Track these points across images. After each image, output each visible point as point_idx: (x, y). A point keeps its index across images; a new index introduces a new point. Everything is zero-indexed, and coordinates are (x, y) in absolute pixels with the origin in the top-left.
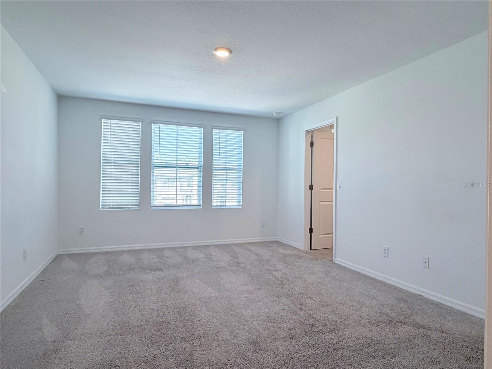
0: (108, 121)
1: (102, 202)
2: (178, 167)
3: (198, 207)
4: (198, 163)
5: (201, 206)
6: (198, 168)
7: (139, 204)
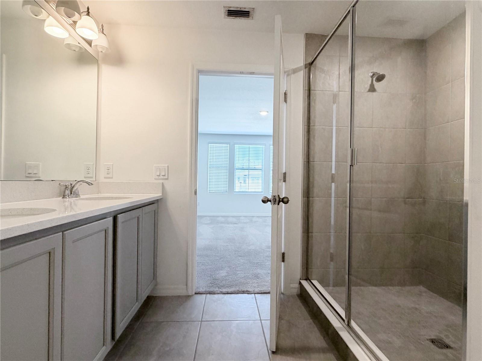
0: (212, 145)
1: (209, 189)
2: (250, 169)
3: (261, 193)
4: (261, 166)
5: (263, 193)
6: (261, 170)
7: (227, 190)
